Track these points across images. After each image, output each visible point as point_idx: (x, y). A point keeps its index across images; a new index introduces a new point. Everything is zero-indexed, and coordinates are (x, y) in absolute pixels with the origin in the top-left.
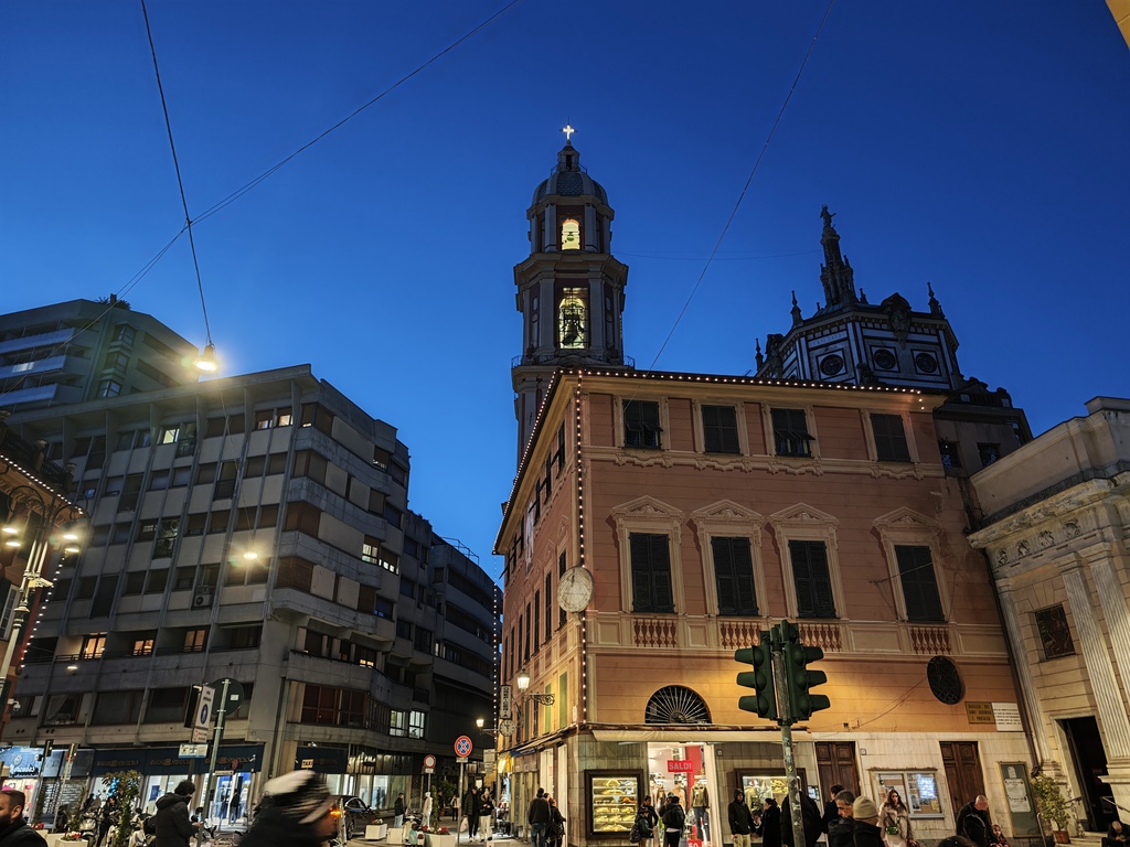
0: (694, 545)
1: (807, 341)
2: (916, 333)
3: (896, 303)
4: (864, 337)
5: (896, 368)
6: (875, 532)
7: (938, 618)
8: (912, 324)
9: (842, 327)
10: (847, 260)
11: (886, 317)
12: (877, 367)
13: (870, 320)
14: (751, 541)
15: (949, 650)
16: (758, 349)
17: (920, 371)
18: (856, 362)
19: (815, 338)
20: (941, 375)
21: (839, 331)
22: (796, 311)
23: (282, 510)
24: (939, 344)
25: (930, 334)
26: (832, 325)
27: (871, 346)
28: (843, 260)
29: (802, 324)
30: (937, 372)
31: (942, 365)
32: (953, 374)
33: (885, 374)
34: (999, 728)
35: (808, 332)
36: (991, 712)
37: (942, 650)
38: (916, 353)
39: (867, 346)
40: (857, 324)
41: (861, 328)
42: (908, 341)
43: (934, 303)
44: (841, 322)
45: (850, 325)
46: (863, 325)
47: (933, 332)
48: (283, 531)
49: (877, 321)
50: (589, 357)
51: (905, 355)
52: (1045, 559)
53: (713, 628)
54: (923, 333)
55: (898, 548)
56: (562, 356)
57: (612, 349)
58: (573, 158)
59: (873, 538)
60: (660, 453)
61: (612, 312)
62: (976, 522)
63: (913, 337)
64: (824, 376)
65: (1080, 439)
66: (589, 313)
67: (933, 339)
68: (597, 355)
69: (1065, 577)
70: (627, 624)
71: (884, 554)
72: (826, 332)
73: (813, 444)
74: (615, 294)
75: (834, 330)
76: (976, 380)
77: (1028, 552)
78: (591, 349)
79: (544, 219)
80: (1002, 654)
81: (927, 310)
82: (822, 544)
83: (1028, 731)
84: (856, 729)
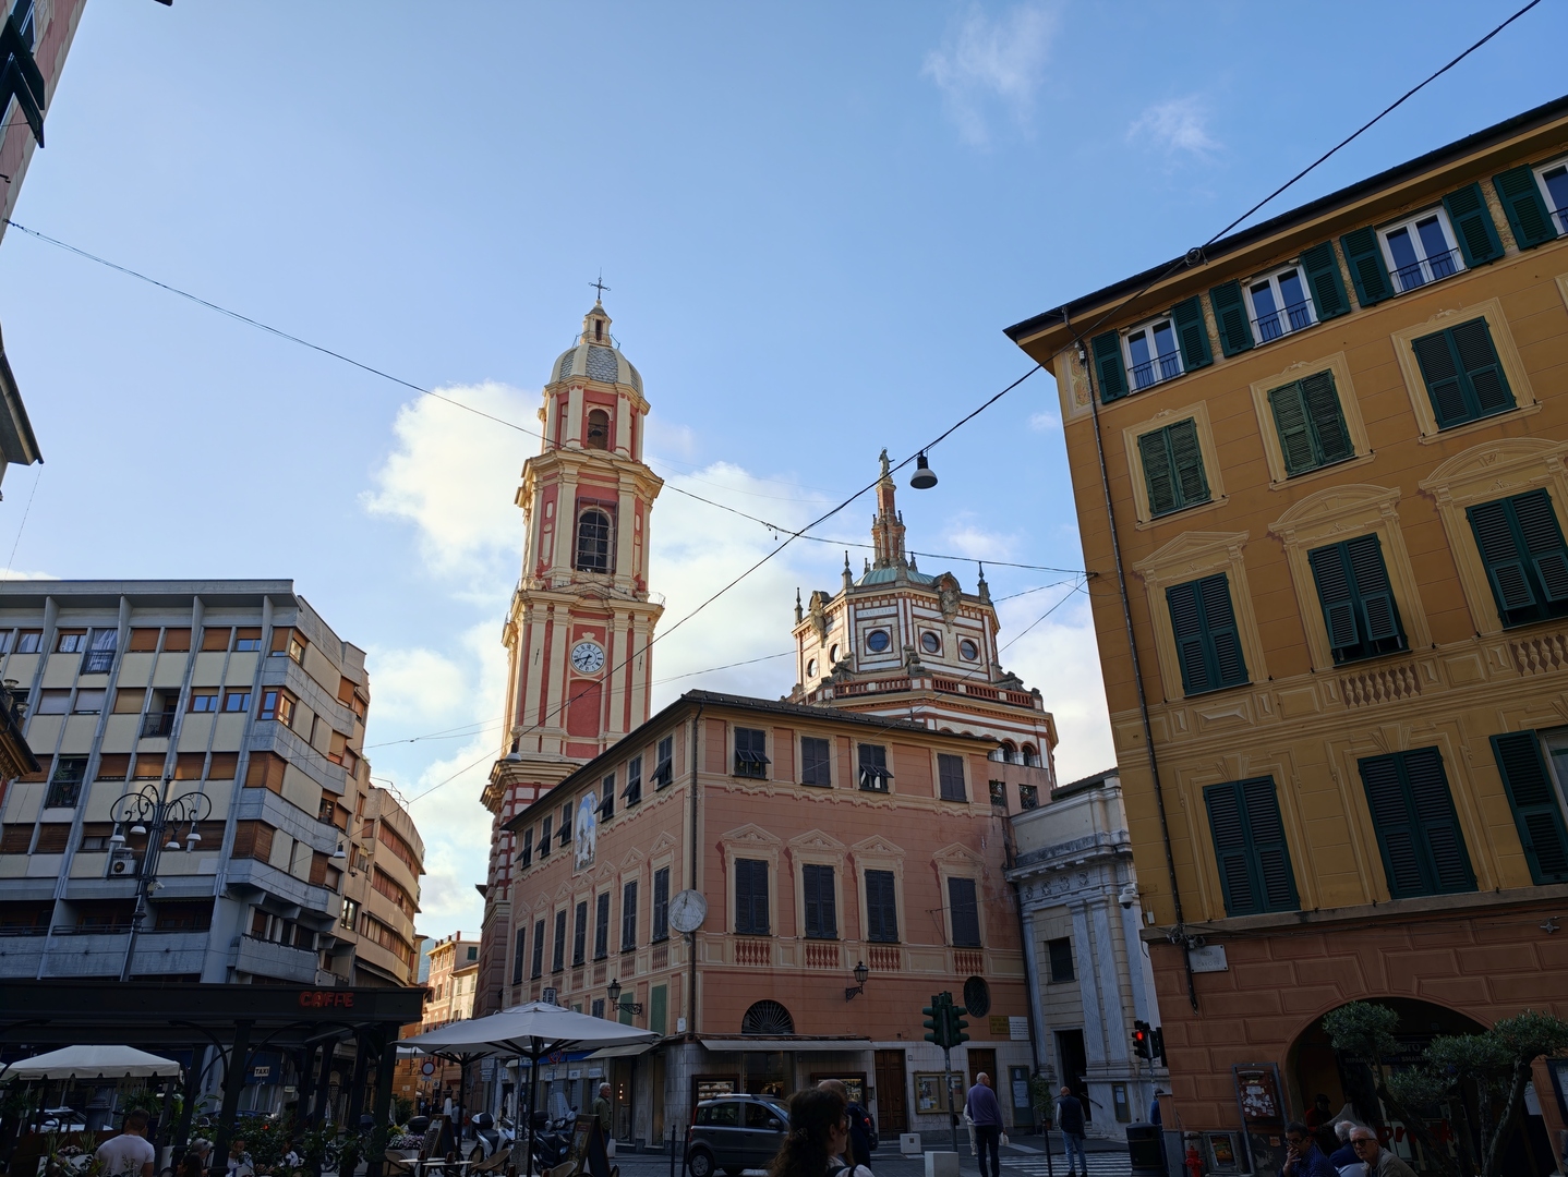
0: (789, 872)
1: (856, 610)
2: (963, 616)
3: (949, 580)
4: (914, 616)
5: (940, 653)
6: (934, 865)
7: (977, 945)
8: (960, 606)
9: (893, 601)
10: (900, 515)
11: (937, 597)
12: (923, 650)
13: (921, 597)
14: (835, 869)
15: (981, 971)
16: (799, 600)
17: (962, 658)
18: (904, 643)
19: (864, 608)
20: (982, 664)
21: (889, 605)
22: (848, 573)
23: (244, 760)
24: (983, 631)
25: (976, 619)
26: (884, 597)
27: (919, 626)
28: (897, 514)
29: (851, 591)
30: (978, 660)
31: (984, 653)
32: (993, 665)
33: (929, 658)
34: (1013, 1037)
35: (858, 600)
36: (1008, 1025)
37: (977, 971)
38: (961, 638)
39: (916, 626)
40: (908, 601)
41: (912, 605)
42: (954, 624)
43: (983, 585)
44: (893, 595)
45: (901, 601)
46: (914, 602)
47: (979, 617)
48: (245, 787)
49: (927, 599)
50: (613, 587)
51: (950, 639)
52: (1061, 901)
53: (800, 949)
54: (969, 617)
55: (950, 879)
56: (580, 583)
57: (637, 578)
58: (604, 326)
59: (931, 870)
60: (764, 783)
61: (641, 533)
62: (1012, 859)
63: (958, 620)
64: (869, 651)
65: (1098, 807)
66: (616, 533)
67: (978, 625)
68: (622, 586)
69: (1074, 917)
70: (730, 945)
71: (939, 885)
72: (877, 604)
73: (889, 779)
74: (645, 511)
75: (885, 602)
76: (1013, 675)
77: (1050, 892)
78: (616, 577)
79: (567, 403)
80: (1021, 975)
81: (976, 592)
82: (891, 873)
83: (1033, 1040)
84: (906, 1039)
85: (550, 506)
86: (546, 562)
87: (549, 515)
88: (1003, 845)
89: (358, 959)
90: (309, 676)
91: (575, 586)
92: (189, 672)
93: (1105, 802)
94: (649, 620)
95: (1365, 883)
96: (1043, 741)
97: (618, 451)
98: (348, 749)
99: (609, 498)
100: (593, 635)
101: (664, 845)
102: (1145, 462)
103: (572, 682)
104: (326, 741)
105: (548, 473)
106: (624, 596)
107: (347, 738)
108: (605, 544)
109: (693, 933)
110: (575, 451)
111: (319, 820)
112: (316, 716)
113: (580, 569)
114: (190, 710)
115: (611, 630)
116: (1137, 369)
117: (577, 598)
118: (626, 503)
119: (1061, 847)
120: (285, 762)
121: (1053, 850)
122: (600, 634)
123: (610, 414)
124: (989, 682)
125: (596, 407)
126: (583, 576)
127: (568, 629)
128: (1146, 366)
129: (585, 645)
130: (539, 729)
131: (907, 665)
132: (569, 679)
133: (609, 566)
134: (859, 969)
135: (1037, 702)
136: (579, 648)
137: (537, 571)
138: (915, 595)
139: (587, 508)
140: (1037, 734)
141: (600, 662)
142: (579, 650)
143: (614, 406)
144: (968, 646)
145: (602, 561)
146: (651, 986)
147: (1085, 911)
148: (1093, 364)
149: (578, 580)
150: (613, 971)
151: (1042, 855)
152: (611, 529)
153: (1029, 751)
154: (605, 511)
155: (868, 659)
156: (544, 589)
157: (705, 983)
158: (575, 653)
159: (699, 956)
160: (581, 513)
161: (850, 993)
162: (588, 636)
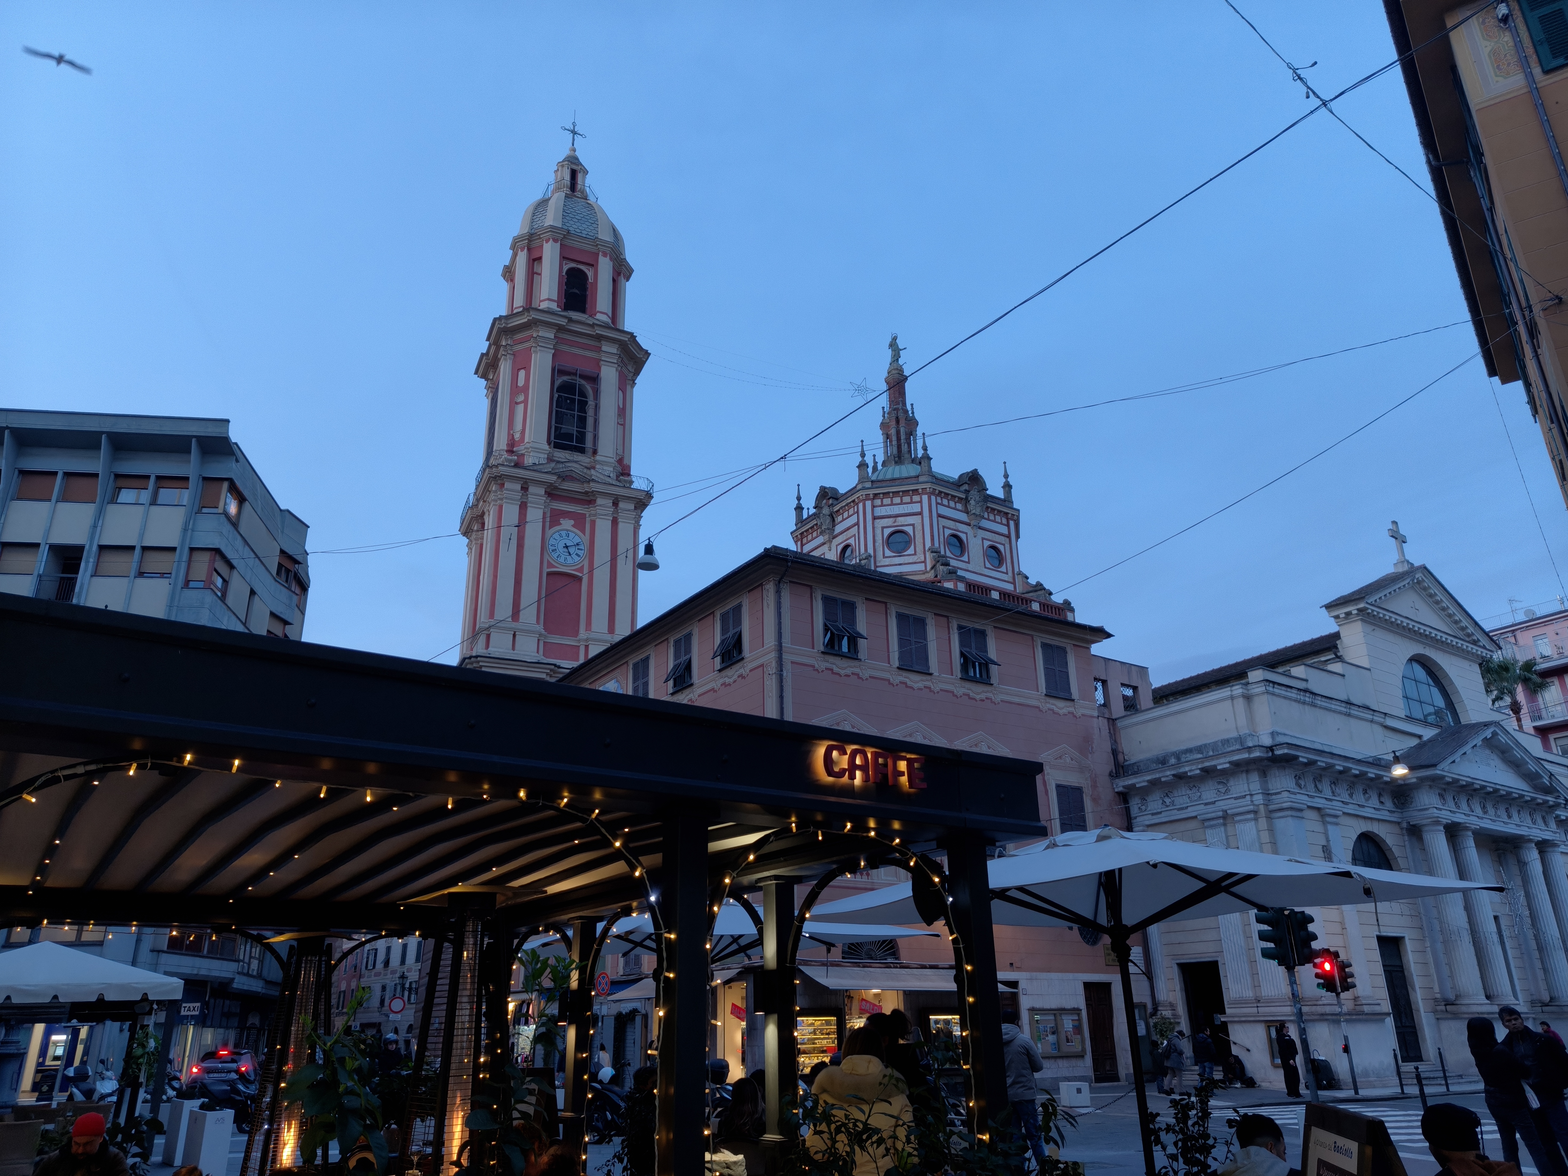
1: (873, 507)
2: (988, 519)
3: (974, 479)
4: (938, 515)
5: (965, 558)
8: (986, 508)
9: (916, 498)
10: (912, 408)
11: (962, 496)
12: (949, 553)
13: (946, 495)
16: (799, 498)
17: (988, 565)
18: (928, 544)
19: (882, 505)
20: (1007, 573)
21: (912, 502)
22: (863, 466)
24: (1008, 536)
25: (1001, 523)
26: (905, 492)
27: (944, 527)
28: (909, 408)
29: (868, 485)
30: (1003, 569)
31: (1009, 561)
32: (1018, 574)
33: (954, 563)
35: (875, 496)
38: (987, 543)
39: (941, 527)
40: (933, 498)
41: (937, 503)
42: (980, 528)
43: (1007, 487)
44: (915, 492)
45: (925, 498)
46: (939, 501)
47: (1004, 521)
49: (953, 497)
50: (594, 468)
51: (976, 544)
52: (1190, 812)
54: (994, 521)
55: (1058, 786)
56: (558, 462)
57: (620, 461)
58: (580, 176)
60: (856, 663)
61: (623, 413)
62: (1120, 768)
63: (985, 523)
64: (888, 553)
65: (1240, 703)
66: (597, 407)
67: (1002, 530)
68: (604, 468)
69: (1209, 832)
71: (1046, 792)
72: (897, 500)
73: (992, 669)
74: (628, 387)
75: (907, 499)
76: (1041, 585)
77: (1173, 803)
78: (598, 458)
79: (540, 258)
81: (1000, 494)
83: (1150, 973)
84: (1019, 969)
85: (522, 374)
86: (517, 436)
87: (521, 383)
88: (1110, 750)
90: (245, 542)
91: (553, 465)
92: (95, 526)
93: (1248, 698)
94: (636, 507)
97: (599, 316)
99: (588, 370)
100: (572, 522)
104: (262, 623)
105: (519, 336)
106: (607, 479)
108: (585, 420)
110: (550, 312)
112: (253, 593)
113: (557, 446)
114: (95, 574)
115: (592, 518)
117: (554, 478)
118: (609, 375)
119: (1190, 751)
121: (1177, 755)
122: (580, 522)
123: (590, 274)
124: (1015, 592)
125: (573, 265)
126: (561, 455)
127: (544, 513)
129: (564, 533)
130: (514, 625)
131: (932, 568)
132: (546, 570)
133: (589, 444)
135: (1068, 614)
136: (556, 536)
137: (508, 445)
138: (940, 492)
139: (565, 378)
141: (581, 553)
142: (556, 539)
143: (593, 265)
144: (994, 553)
145: (582, 438)
147: (1225, 825)
148: (1520, 21)
149: (556, 459)
151: (1162, 761)
152: (591, 403)
154: (585, 383)
155: (887, 561)
156: (517, 465)
158: (553, 542)
160: (558, 383)
162: (567, 524)
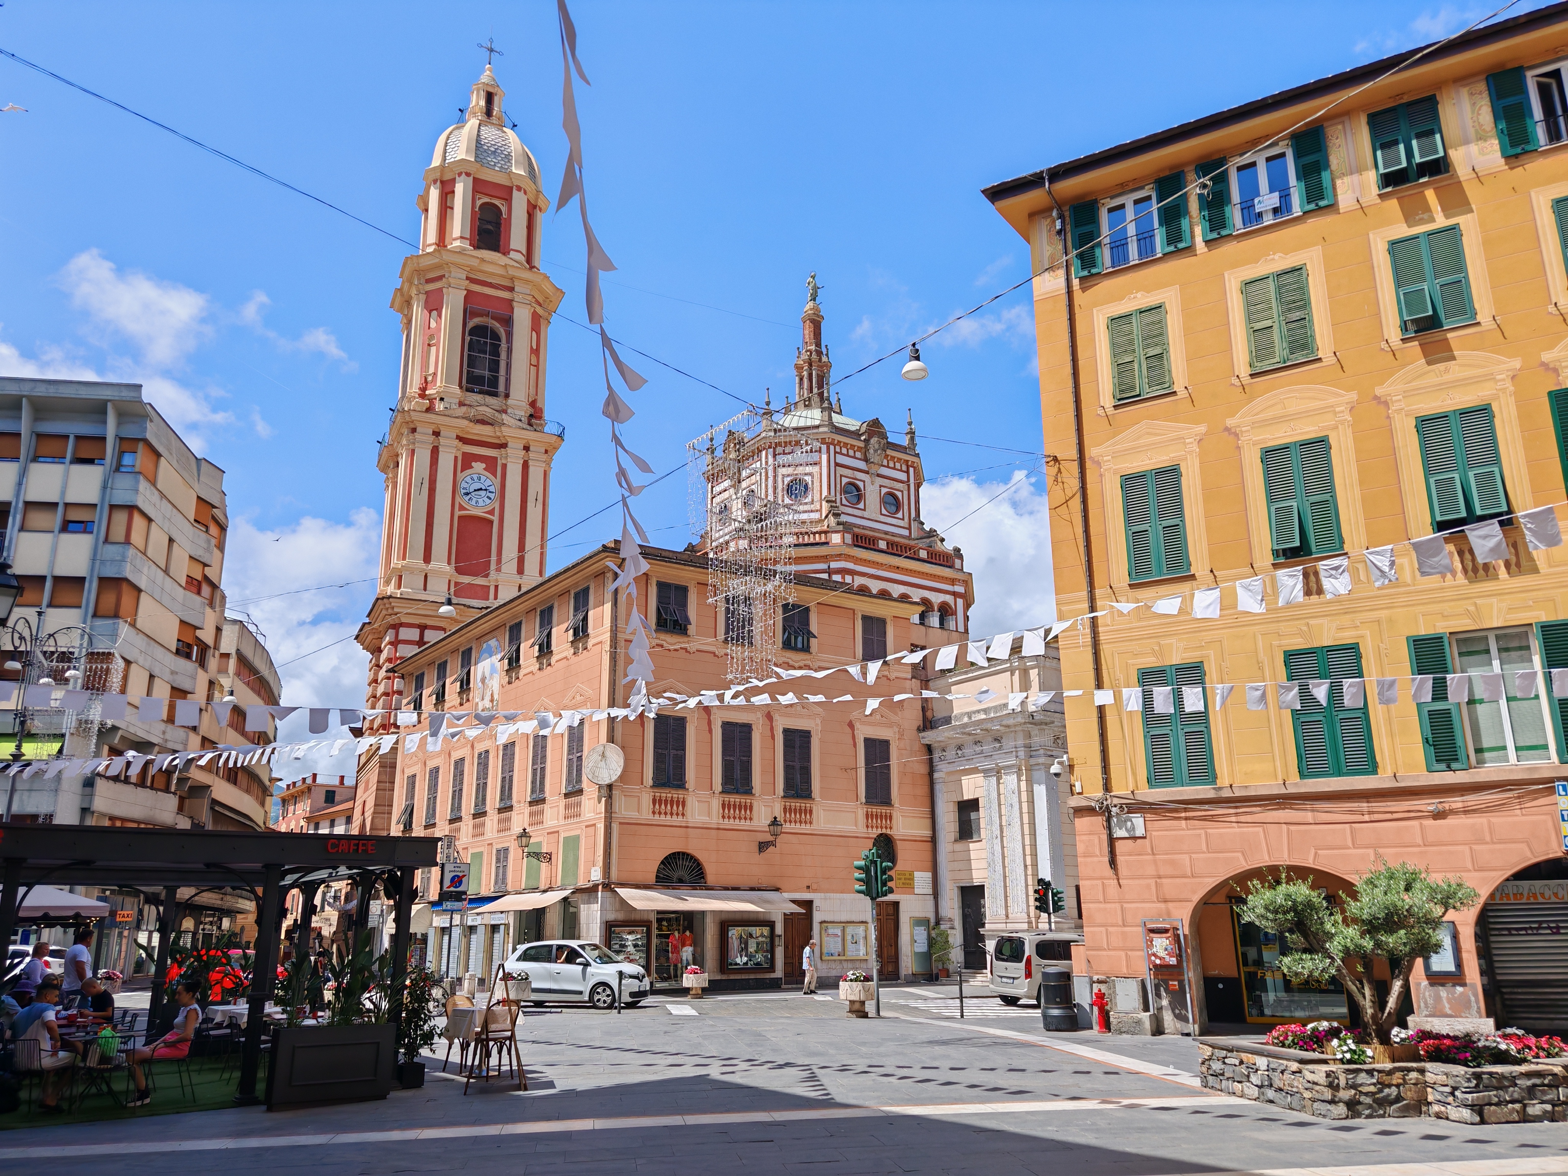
0: (707, 729)
1: (775, 454)
2: (888, 467)
3: (875, 427)
4: (837, 464)
5: (861, 506)
6: (851, 725)
7: (887, 801)
8: (886, 456)
9: (815, 447)
10: (827, 350)
11: (862, 445)
12: (844, 502)
13: (846, 444)
14: (753, 727)
15: (891, 828)
16: (712, 439)
17: (884, 512)
18: (825, 493)
19: (784, 454)
20: (903, 519)
21: (811, 451)
23: (91, 586)
24: (908, 483)
25: (901, 470)
26: (807, 443)
27: (841, 476)
28: (824, 349)
29: (771, 433)
30: (900, 515)
31: (906, 507)
32: (914, 520)
33: (850, 511)
34: (917, 891)
35: (777, 444)
36: (913, 879)
37: (886, 828)
38: (884, 490)
39: (838, 476)
40: (832, 447)
41: (836, 452)
42: (879, 475)
43: (911, 434)
44: (816, 441)
45: (824, 447)
46: (838, 449)
47: (904, 468)
48: (95, 615)
49: (853, 446)
50: (505, 412)
51: (873, 492)
52: (974, 764)
53: (716, 804)
54: (894, 468)
55: (867, 740)
56: (470, 406)
57: (533, 404)
58: (496, 100)
59: (848, 730)
60: (686, 639)
61: (537, 354)
62: (928, 720)
63: (883, 471)
64: (787, 500)
65: (1018, 674)
66: (510, 351)
67: (903, 476)
68: (517, 412)
70: (646, 799)
71: (855, 745)
72: (797, 448)
73: (812, 640)
74: (542, 328)
75: (806, 448)
76: (935, 531)
77: (963, 755)
78: (510, 402)
79: (453, 192)
80: (928, 833)
81: (903, 441)
82: (809, 732)
83: (936, 894)
84: (815, 891)
85: (435, 315)
86: (430, 379)
87: (434, 325)
88: (920, 708)
89: (215, 802)
90: (163, 496)
91: (464, 409)
92: (20, 484)
93: (1025, 670)
94: (546, 452)
95: (1278, 764)
96: (960, 602)
97: (513, 254)
98: (206, 578)
99: (502, 312)
100: (484, 465)
101: (578, 698)
102: (1114, 345)
103: (460, 517)
104: (182, 569)
105: (432, 276)
106: (519, 423)
107: (205, 565)
108: (497, 363)
109: (610, 787)
110: (461, 252)
111: (178, 652)
112: (171, 540)
113: (469, 390)
114: (22, 529)
115: (504, 462)
116: (1113, 245)
117: (465, 423)
118: (522, 316)
119: (978, 712)
120: (139, 590)
121: (969, 715)
122: (491, 464)
123: (504, 209)
124: (909, 537)
125: (486, 199)
126: (472, 398)
127: (456, 458)
128: (1123, 242)
129: (475, 477)
130: (426, 567)
131: (826, 517)
132: (457, 513)
133: (501, 388)
134: (775, 822)
135: (957, 562)
136: (468, 479)
137: (421, 389)
138: (839, 442)
139: (476, 321)
140: (955, 594)
141: (492, 496)
142: (467, 480)
143: (508, 200)
144: (891, 499)
145: (494, 382)
146: (562, 835)
147: (997, 775)
148: (1069, 236)
149: (467, 402)
150: (520, 819)
151: (959, 719)
152: (504, 346)
153: (945, 611)
154: (498, 325)
155: (785, 508)
156: (428, 410)
157: (620, 834)
158: (464, 485)
159: (616, 807)
160: (471, 324)
161: (763, 846)
162: (479, 467)
